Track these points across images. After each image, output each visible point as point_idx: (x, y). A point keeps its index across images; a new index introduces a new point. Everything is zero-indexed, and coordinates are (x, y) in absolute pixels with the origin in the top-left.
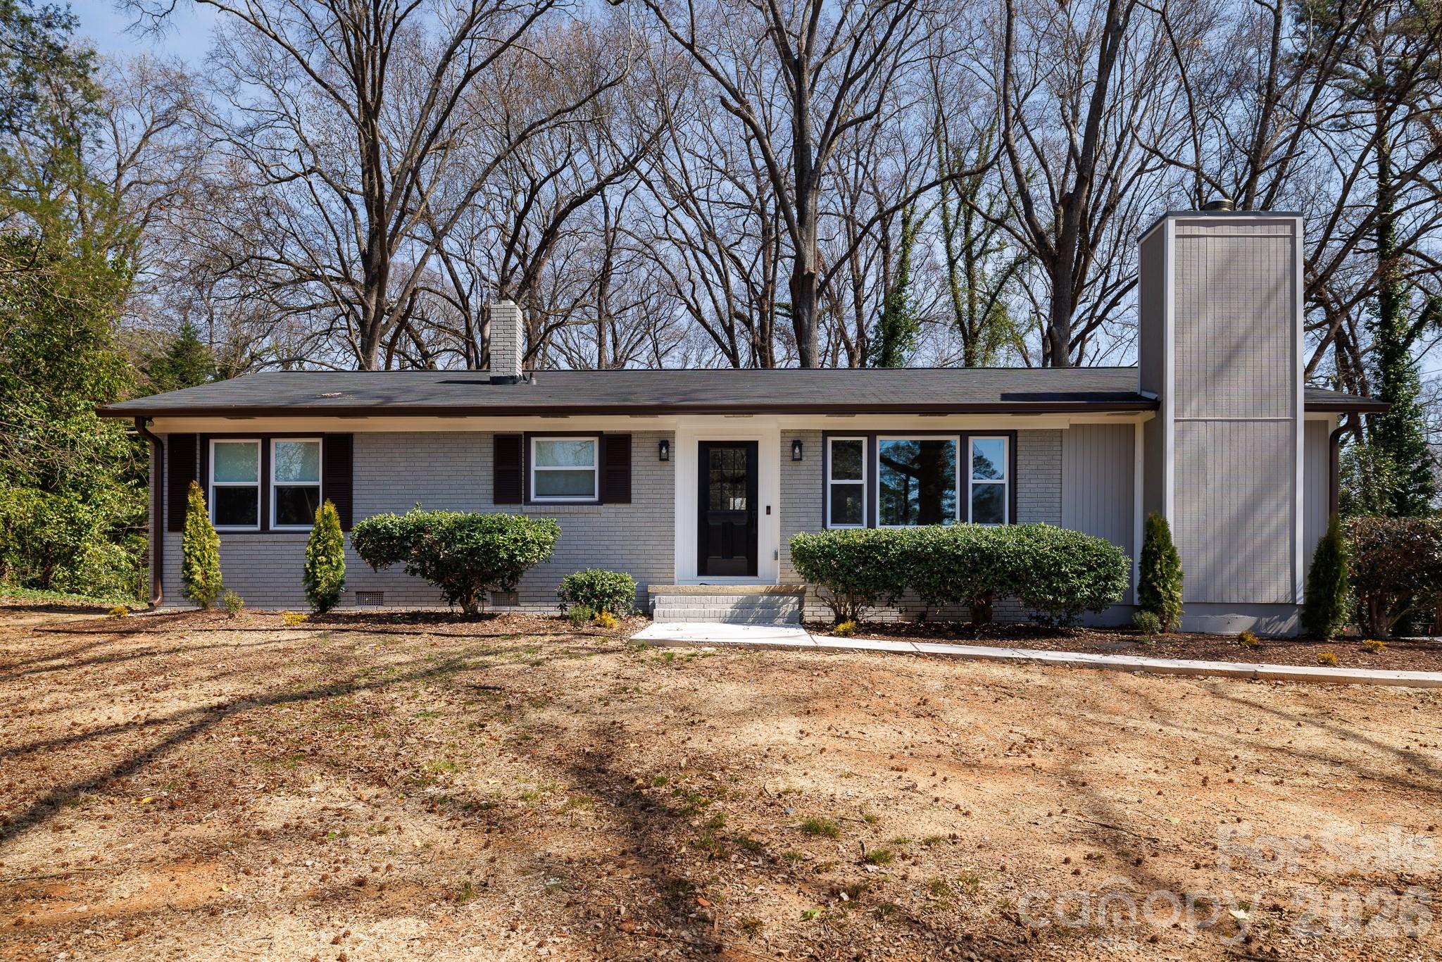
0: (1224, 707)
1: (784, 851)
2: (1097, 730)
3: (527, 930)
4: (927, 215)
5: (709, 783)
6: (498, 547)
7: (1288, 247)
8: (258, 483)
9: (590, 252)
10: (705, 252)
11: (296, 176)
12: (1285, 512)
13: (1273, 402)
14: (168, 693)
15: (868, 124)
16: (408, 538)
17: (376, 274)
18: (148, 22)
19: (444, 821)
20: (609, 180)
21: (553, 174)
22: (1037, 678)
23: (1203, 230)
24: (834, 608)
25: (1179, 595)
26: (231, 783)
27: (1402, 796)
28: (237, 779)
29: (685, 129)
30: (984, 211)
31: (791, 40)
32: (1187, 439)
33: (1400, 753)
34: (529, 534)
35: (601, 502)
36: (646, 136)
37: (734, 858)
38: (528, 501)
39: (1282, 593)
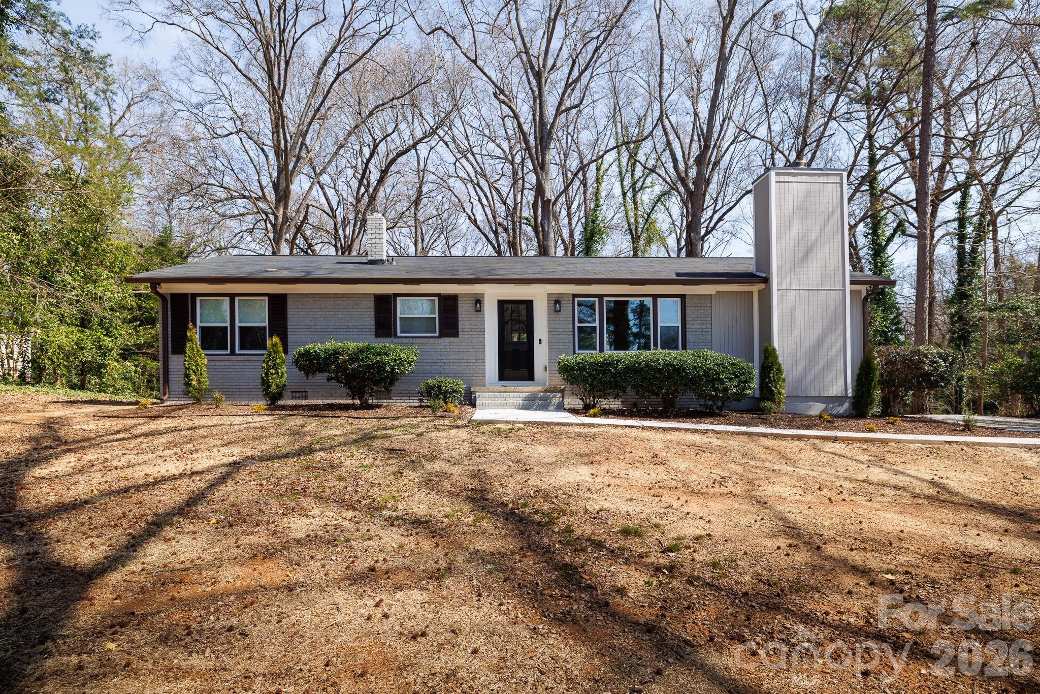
0: (824, 457)
1: (616, 545)
2: (758, 471)
3: (489, 596)
4: (610, 165)
5: (552, 506)
6: (385, 364)
7: (839, 189)
8: (228, 324)
9: (406, 183)
10: (478, 185)
11: (231, 133)
12: (841, 342)
13: (833, 279)
14: (199, 455)
15: (574, 111)
16: (330, 358)
17: (283, 195)
18: (136, 36)
19: (402, 530)
20: (420, 140)
21: (385, 138)
22: (716, 442)
23: (791, 179)
24: (583, 400)
25: (783, 391)
26: (260, 510)
27: (941, 507)
28: (263, 507)
29: (465, 111)
30: (643, 162)
31: (534, 60)
32: (785, 300)
33: (930, 482)
34: (403, 356)
35: (440, 336)
36: (443, 115)
37: (589, 550)
38: (396, 336)
39: (839, 390)
